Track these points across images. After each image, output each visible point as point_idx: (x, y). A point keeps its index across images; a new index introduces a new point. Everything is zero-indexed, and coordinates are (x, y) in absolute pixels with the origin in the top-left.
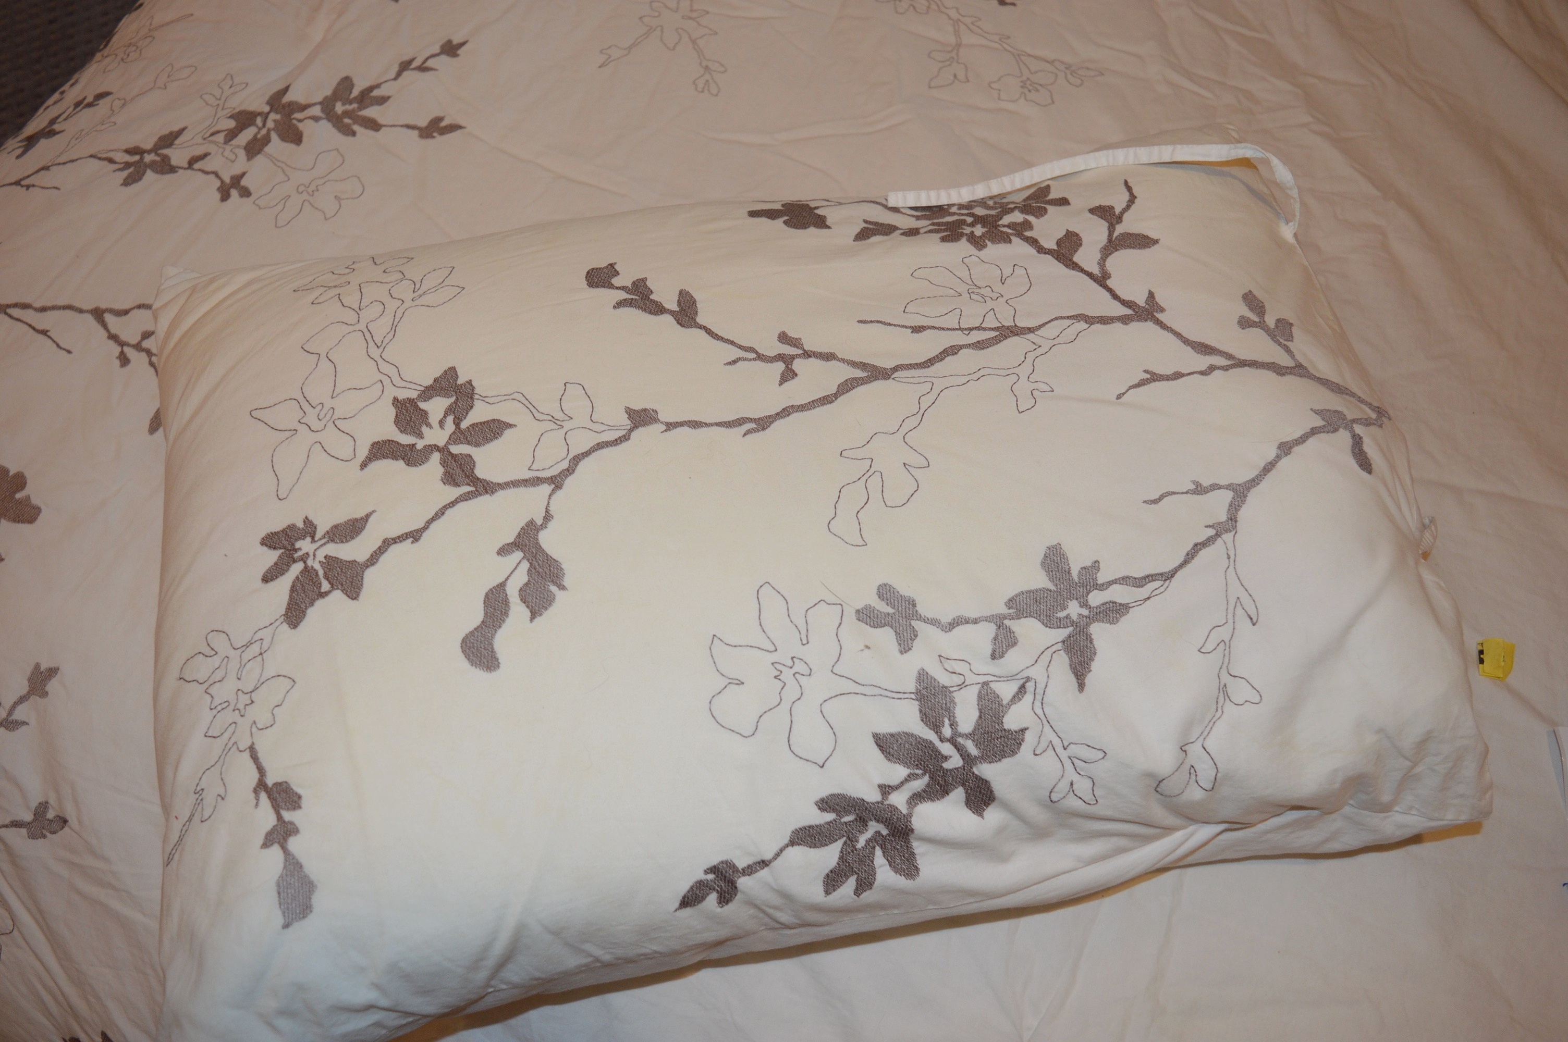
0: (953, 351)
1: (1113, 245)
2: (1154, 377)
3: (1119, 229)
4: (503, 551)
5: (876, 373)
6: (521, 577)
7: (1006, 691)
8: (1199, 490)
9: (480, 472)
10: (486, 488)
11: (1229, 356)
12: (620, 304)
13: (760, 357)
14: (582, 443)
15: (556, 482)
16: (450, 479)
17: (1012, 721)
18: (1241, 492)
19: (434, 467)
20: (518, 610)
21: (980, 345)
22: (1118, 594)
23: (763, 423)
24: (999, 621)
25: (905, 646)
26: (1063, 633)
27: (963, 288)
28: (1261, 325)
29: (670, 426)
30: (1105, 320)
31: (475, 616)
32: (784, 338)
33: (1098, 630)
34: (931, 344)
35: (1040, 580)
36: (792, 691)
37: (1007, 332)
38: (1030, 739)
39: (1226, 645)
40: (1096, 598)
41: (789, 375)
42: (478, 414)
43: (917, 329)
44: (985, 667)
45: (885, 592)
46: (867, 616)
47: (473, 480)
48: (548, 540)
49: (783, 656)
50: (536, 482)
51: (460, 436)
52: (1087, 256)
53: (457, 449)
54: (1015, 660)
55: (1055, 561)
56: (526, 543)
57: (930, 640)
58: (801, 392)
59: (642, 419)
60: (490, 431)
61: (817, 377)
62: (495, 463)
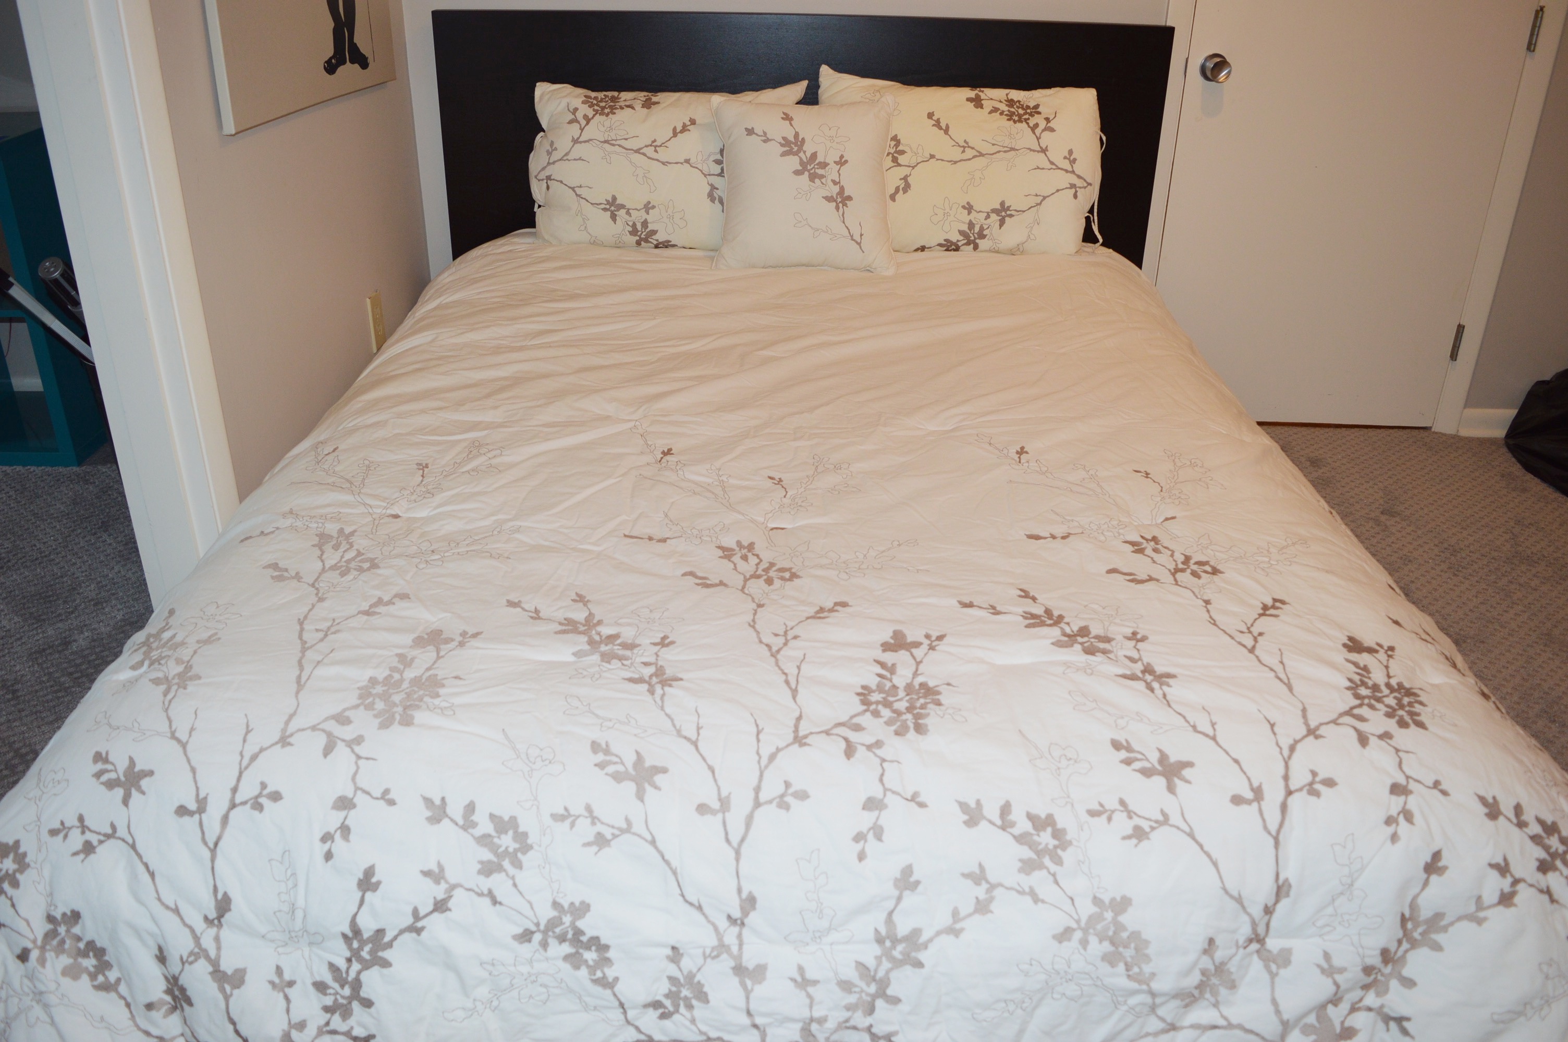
0: (999, 152)
1: (1045, 129)
2: (1038, 168)
3: (1049, 125)
4: (901, 179)
5: (981, 155)
6: (903, 186)
7: (985, 227)
8: (1037, 195)
9: (899, 161)
10: (899, 165)
11: (1056, 166)
12: (933, 125)
13: (959, 146)
14: (920, 160)
15: (913, 167)
16: (893, 161)
17: (985, 233)
18: (1045, 198)
20: (901, 192)
21: (1005, 152)
22: (1013, 213)
23: (955, 162)
24: (988, 213)
25: (969, 214)
26: (1000, 218)
27: (1008, 134)
28: (1069, 159)
29: (938, 160)
30: (1034, 151)
31: (893, 191)
32: (965, 141)
33: (1007, 219)
34: (996, 149)
35: (998, 207)
36: (945, 218)
37: (1012, 149)
38: (988, 237)
39: (1032, 228)
40: (1008, 212)
41: (963, 152)
42: (900, 148)
43: (993, 145)
44: (983, 221)
45: (968, 203)
46: (964, 207)
47: (897, 163)
48: (909, 179)
49: (946, 212)
50: (909, 166)
51: (896, 152)
52: (1038, 131)
53: (895, 155)
54: (989, 221)
55: (1002, 204)
56: (905, 178)
57: (974, 214)
58: (965, 156)
59: (932, 156)
60: (902, 152)
61: (969, 153)
62: (902, 159)
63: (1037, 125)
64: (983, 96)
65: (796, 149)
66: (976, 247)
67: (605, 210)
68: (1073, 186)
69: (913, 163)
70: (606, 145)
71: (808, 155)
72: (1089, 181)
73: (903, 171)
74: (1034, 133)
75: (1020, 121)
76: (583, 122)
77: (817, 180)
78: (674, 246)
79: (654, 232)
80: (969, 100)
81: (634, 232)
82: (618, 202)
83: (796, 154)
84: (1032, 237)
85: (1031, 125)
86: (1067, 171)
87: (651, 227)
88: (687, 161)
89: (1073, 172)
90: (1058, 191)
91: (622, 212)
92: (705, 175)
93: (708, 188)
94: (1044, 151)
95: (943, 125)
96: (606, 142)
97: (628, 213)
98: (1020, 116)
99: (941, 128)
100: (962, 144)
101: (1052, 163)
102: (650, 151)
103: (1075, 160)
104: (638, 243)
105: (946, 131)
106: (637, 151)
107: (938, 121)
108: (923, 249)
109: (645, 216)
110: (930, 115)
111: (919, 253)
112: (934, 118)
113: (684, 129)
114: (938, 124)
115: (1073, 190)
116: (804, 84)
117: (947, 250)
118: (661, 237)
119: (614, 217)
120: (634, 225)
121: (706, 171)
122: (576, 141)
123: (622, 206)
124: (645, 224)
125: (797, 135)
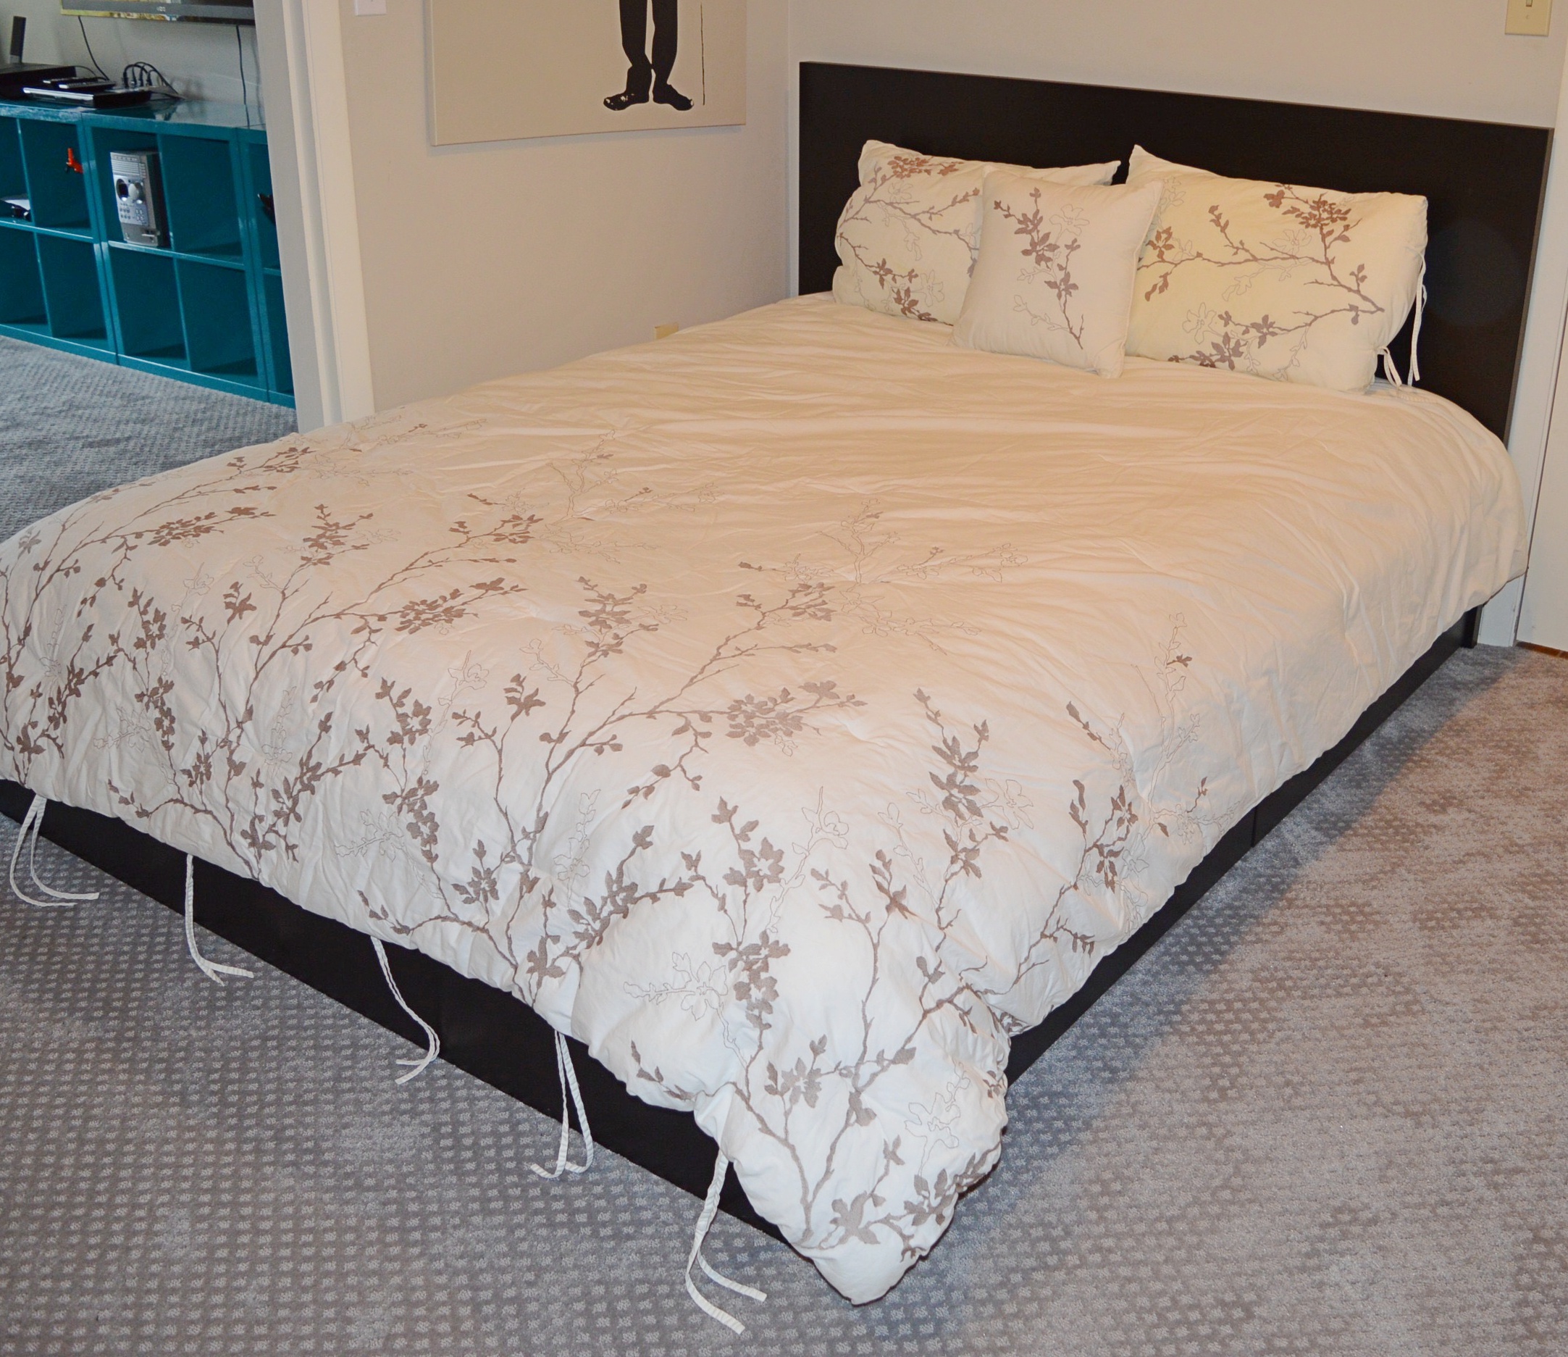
0: (1275, 258)
1: (1339, 238)
2: (1317, 282)
3: (1346, 234)
4: (1160, 277)
5: (1255, 259)
6: (1161, 284)
7: (1243, 343)
8: (1307, 314)
9: (1164, 256)
10: (1163, 261)
11: (1339, 282)
12: (1212, 221)
13: (1233, 246)
14: (1185, 257)
15: (1176, 265)
16: (1158, 256)
17: (1241, 349)
18: (1316, 318)
19: (1157, 252)
20: (1157, 291)
21: (1283, 259)
22: (1276, 331)
23: (1223, 265)
24: (1247, 327)
25: (1226, 325)
26: (1260, 334)
27: (1294, 239)
29: (1204, 259)
30: (1317, 262)
31: (1149, 289)
32: (1241, 243)
33: (1269, 337)
34: (1274, 254)
35: (1260, 321)
36: (1199, 327)
37: (1293, 257)
38: (1245, 355)
39: (1296, 352)
40: (1271, 330)
41: (1236, 253)
42: (1169, 242)
43: (1273, 249)
44: (1240, 336)
45: (1227, 313)
46: (1220, 317)
47: (1162, 258)
48: (1168, 277)
49: (1201, 319)
50: (1173, 263)
51: (1164, 246)
52: (1328, 240)
53: (1163, 249)
54: (1247, 336)
55: (1266, 318)
56: (1165, 277)
57: (1231, 326)
58: (1236, 259)
59: (1199, 255)
60: (1171, 247)
61: (1242, 255)
62: (1168, 255)
63: (1331, 233)
64: (1287, 193)
65: (1031, 227)
66: (1232, 367)
67: (876, 273)
68: (1353, 308)
69: (1177, 260)
70: (890, 208)
71: (1041, 235)
72: (1379, 305)
73: (1164, 268)
74: (1323, 240)
75: (1315, 226)
76: (879, 182)
77: (1043, 263)
78: (935, 320)
79: (915, 303)
80: (1267, 196)
81: (898, 300)
82: (887, 266)
83: (1030, 232)
84: (1295, 362)
85: (1325, 231)
86: (1350, 290)
87: (913, 296)
88: (956, 232)
89: (1358, 292)
90: (1333, 311)
91: (889, 277)
92: (970, 249)
93: (970, 263)
94: (1329, 263)
95: (1222, 222)
96: (891, 204)
97: (894, 279)
98: (1319, 220)
99: (1218, 224)
100: (1237, 244)
101: (1334, 278)
102: (924, 218)
103: (1364, 278)
104: (903, 311)
105: (1223, 230)
106: (914, 216)
107: (1219, 217)
108: (1175, 359)
109: (908, 284)
110: (1212, 210)
111: (1174, 363)
112: (1216, 213)
113: (965, 199)
114: (1217, 221)
115: (1353, 314)
116: (1116, 164)
117: (1202, 364)
118: (921, 308)
119: (882, 281)
120: (898, 293)
121: (972, 244)
122: (867, 201)
123: (889, 271)
124: (908, 292)
125: (1038, 212)
